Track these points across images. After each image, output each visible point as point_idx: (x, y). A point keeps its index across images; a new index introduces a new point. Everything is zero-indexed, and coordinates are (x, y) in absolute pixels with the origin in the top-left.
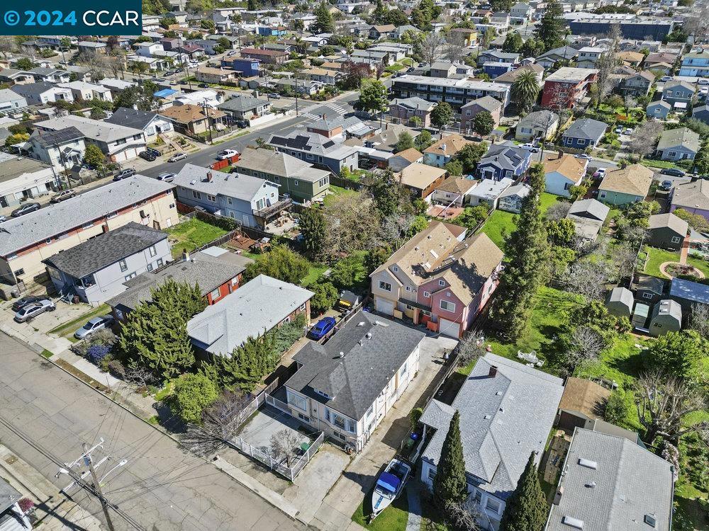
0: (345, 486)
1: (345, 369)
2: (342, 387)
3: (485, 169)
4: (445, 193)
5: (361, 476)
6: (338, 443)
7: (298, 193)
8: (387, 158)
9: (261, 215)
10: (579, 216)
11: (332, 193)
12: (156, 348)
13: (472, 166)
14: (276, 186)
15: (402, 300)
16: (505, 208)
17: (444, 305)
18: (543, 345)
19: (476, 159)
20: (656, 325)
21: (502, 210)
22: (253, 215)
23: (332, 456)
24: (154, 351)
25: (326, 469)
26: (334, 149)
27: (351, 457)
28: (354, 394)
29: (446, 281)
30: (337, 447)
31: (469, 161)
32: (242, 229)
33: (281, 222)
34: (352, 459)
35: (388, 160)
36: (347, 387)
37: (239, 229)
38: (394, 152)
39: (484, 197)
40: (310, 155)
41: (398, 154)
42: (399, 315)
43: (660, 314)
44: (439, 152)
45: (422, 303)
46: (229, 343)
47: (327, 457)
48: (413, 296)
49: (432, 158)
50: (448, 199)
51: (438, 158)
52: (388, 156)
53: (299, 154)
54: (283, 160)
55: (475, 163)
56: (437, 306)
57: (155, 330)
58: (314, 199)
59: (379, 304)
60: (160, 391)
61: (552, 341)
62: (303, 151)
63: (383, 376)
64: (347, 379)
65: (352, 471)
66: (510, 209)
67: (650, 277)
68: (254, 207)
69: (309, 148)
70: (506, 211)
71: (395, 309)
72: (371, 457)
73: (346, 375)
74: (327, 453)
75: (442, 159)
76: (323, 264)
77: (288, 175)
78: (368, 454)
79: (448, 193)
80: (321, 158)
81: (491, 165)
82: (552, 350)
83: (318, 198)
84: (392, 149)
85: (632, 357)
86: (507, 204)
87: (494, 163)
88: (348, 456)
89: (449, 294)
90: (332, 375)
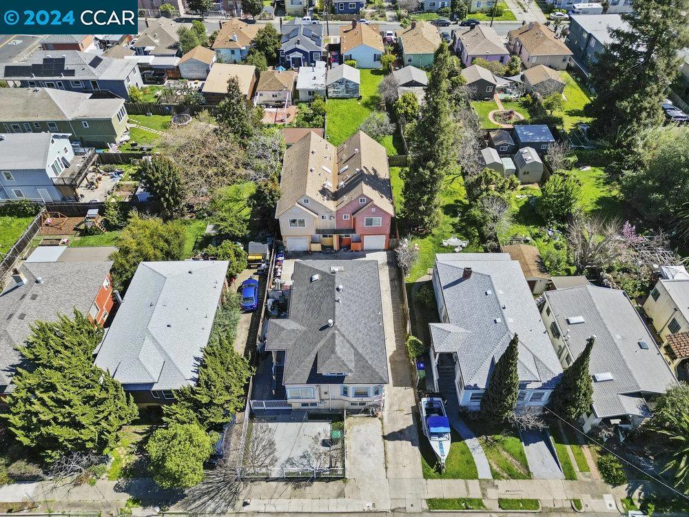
0: (395, 450)
1: (344, 336)
2: (353, 356)
3: (292, 56)
4: (271, 93)
5: (401, 432)
6: (358, 412)
7: (94, 138)
8: (176, 65)
9: (67, 182)
10: (407, 86)
11: (134, 125)
12: (84, 423)
13: (275, 55)
14: (64, 137)
15: (318, 231)
16: (335, 95)
17: (369, 222)
18: (454, 225)
19: (277, 46)
20: (524, 173)
21: (333, 98)
22: (54, 185)
23: (362, 427)
24: (83, 427)
25: (367, 444)
26: (106, 67)
27: (380, 418)
28: (367, 358)
29: (367, 198)
30: (359, 415)
31: (271, 49)
32: (48, 209)
33: (95, 181)
34: (381, 419)
35: (178, 67)
36: (357, 353)
37: (43, 210)
38: (179, 55)
39: (313, 88)
40: (77, 82)
41: (186, 57)
42: (317, 247)
43: (527, 162)
44: (231, 45)
45: (342, 227)
46: (180, 367)
47: (358, 431)
48: (330, 224)
49: (225, 53)
50: (275, 99)
51: (233, 52)
52: (175, 61)
53: (60, 84)
54: (49, 98)
55: (277, 51)
56: (361, 224)
57: (70, 400)
58: (118, 140)
59: (291, 244)
60: (109, 466)
61: (458, 218)
62: (64, 78)
63: (375, 323)
64: (352, 345)
65: (390, 432)
66: (340, 95)
67: (498, 131)
68: (50, 173)
69: (72, 73)
70: (336, 98)
71: (311, 243)
72: (396, 408)
73: (348, 341)
74: (356, 428)
75: (237, 53)
76: (187, 217)
77: (69, 118)
78: (391, 406)
79: (274, 93)
80: (94, 82)
81: (296, 50)
82: (463, 227)
83: (122, 137)
84: (174, 52)
85: (521, 208)
86: (335, 90)
87: (299, 47)
88: (377, 419)
89: (373, 210)
90: (338, 349)
